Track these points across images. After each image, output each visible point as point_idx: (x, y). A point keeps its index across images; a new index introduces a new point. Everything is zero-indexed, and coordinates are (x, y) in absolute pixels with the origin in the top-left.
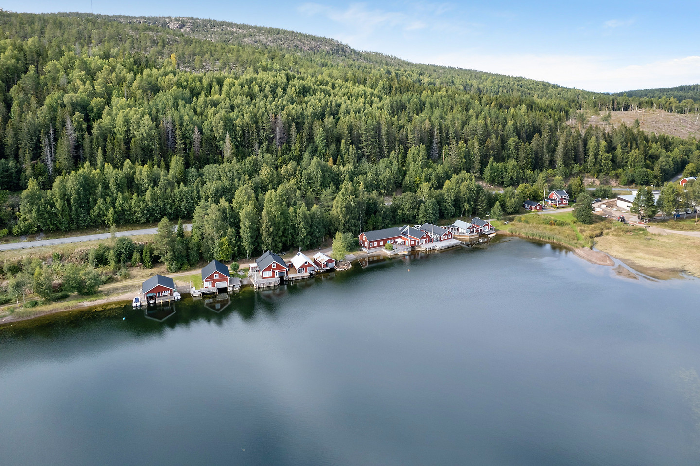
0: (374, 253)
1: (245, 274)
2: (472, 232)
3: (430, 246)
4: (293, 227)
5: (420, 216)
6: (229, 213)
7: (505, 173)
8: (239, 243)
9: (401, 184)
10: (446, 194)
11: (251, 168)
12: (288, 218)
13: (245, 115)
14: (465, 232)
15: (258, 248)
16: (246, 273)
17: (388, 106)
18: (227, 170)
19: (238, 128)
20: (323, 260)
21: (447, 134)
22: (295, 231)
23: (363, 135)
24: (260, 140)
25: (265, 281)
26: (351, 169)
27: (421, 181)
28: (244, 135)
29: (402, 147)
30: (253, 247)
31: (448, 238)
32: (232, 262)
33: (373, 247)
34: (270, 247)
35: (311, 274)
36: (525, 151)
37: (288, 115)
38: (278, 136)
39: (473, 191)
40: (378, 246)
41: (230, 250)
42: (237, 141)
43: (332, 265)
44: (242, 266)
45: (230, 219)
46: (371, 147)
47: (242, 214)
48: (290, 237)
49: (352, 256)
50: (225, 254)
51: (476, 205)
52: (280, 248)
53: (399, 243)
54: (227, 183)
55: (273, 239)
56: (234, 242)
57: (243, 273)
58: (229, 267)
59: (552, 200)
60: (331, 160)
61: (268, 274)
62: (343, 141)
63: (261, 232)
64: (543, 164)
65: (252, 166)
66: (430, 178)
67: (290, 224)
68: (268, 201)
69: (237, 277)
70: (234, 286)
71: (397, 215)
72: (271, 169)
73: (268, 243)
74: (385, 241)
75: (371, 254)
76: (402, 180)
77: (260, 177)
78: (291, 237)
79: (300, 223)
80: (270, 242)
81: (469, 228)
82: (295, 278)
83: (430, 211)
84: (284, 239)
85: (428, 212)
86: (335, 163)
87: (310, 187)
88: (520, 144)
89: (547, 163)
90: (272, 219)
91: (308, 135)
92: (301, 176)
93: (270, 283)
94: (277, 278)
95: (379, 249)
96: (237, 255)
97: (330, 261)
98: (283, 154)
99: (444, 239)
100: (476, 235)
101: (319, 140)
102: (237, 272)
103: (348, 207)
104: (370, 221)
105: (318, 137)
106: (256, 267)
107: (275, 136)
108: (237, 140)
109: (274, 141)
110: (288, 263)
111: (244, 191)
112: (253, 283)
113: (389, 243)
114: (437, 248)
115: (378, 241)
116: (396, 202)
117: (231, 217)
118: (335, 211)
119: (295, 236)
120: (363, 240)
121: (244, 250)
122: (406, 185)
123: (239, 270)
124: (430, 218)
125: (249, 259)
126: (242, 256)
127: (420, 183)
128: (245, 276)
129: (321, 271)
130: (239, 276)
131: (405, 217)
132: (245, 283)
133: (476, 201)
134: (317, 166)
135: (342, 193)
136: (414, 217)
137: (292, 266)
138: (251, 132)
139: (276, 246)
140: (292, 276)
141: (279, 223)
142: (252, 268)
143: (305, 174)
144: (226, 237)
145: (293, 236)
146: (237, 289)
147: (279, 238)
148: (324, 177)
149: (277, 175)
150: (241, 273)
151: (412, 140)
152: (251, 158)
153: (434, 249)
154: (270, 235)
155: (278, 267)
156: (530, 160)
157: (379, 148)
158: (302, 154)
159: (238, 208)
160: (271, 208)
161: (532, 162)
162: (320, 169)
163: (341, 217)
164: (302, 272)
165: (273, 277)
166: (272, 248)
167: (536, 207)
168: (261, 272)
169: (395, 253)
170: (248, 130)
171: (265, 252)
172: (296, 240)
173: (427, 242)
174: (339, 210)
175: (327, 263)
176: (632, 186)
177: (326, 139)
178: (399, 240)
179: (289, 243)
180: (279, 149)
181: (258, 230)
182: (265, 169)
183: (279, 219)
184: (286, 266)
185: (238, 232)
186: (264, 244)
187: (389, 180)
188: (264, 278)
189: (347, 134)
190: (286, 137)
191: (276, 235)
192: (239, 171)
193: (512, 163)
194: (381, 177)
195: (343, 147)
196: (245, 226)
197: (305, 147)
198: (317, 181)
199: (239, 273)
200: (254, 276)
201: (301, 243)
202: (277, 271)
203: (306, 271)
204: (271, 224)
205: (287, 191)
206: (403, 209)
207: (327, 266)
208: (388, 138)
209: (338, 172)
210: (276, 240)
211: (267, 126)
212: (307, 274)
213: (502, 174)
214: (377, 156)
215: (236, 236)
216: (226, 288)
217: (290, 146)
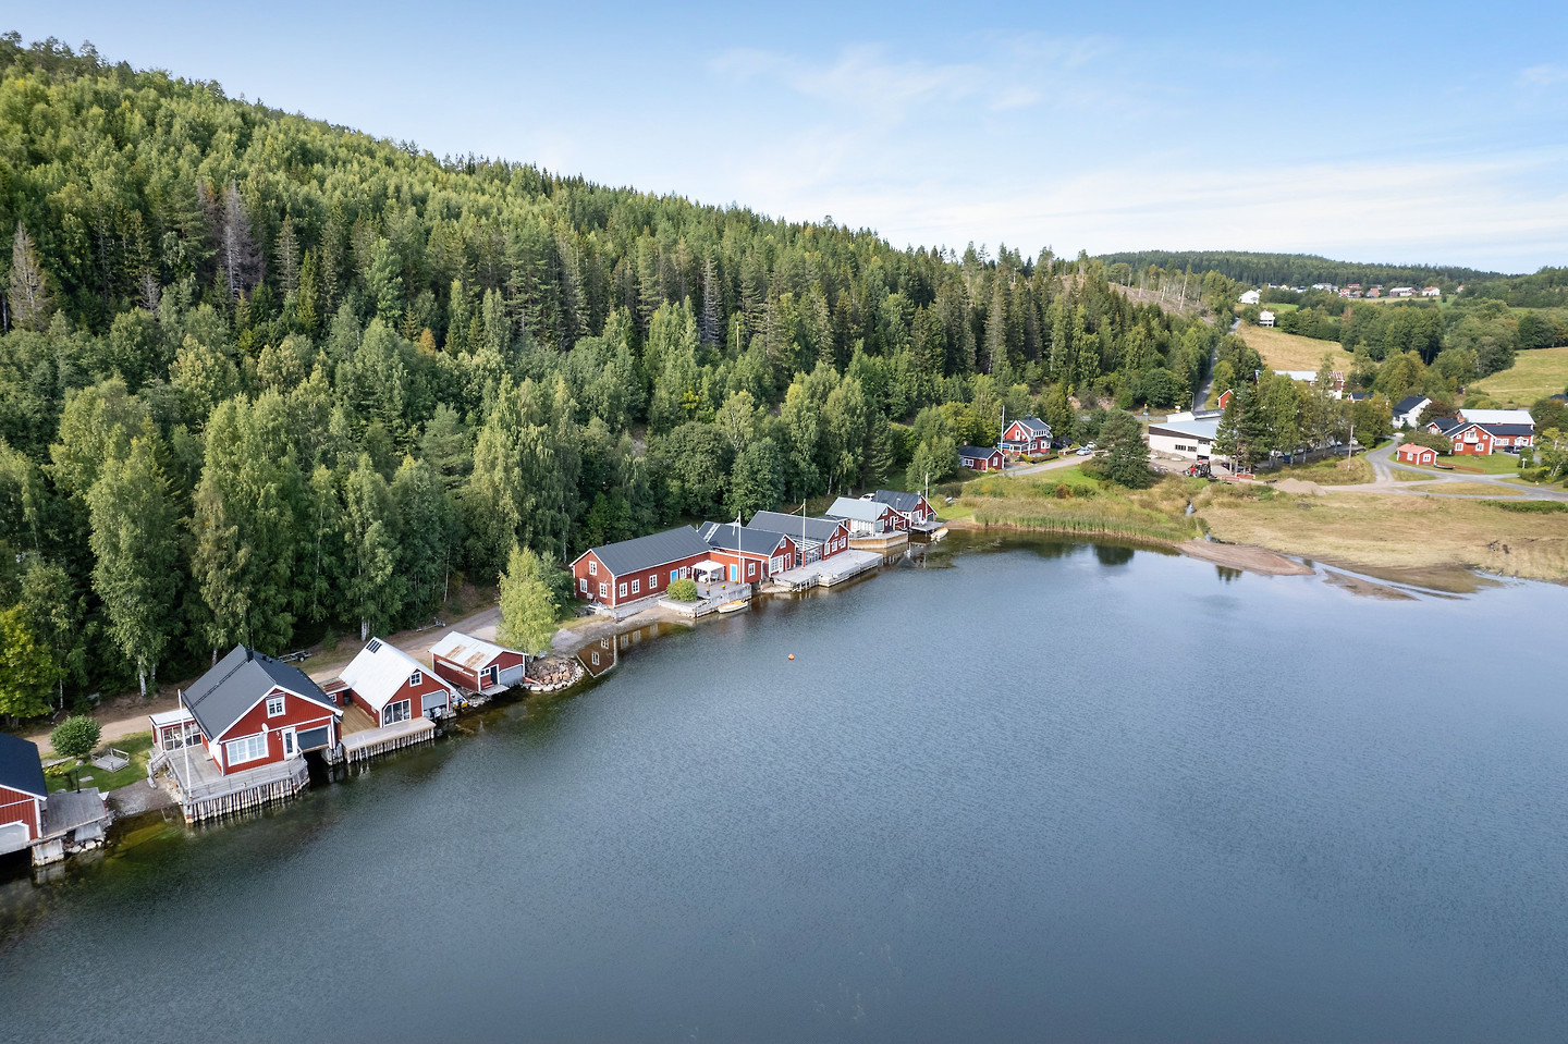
0: (636, 618)
1: (133, 766)
2: (888, 529)
3: (802, 575)
4: (335, 544)
5: (738, 493)
6: (35, 503)
7: (891, 382)
8: (91, 627)
9: (644, 411)
10: (794, 426)
11: (133, 356)
12: (311, 510)
13: (95, 178)
14: (870, 528)
15: (189, 642)
16: (139, 759)
17: (565, 209)
18: (22, 354)
19: (69, 220)
20: (478, 657)
21: (737, 284)
22: (342, 560)
23: (513, 272)
24: (163, 267)
25: (240, 781)
26: (498, 364)
27: (700, 402)
28: (95, 248)
29: (627, 312)
30: (158, 642)
31: (840, 550)
32: (61, 718)
33: (630, 598)
34: (242, 630)
35: (439, 722)
36: (926, 327)
37: (265, 196)
38: (232, 259)
39: (859, 417)
40: (645, 592)
41: (46, 662)
42: (71, 268)
43: (514, 674)
44: (112, 731)
45: (40, 530)
46: (542, 311)
47: (97, 497)
48: (322, 584)
49: (569, 634)
50: (20, 686)
51: (868, 458)
52: (284, 635)
53: (708, 576)
54: (25, 403)
55: (251, 596)
56: (63, 624)
57: (118, 762)
58: (44, 744)
59: (1014, 442)
60: (427, 334)
61: (251, 747)
62: (456, 284)
63: (195, 571)
64: (964, 361)
65: (139, 346)
66: (721, 393)
67: (320, 533)
68: (219, 441)
69: (90, 785)
70: (72, 834)
71: (668, 494)
72: (217, 359)
73: (234, 615)
74: (664, 572)
75: (629, 620)
76: (648, 401)
77: (175, 383)
78: (325, 585)
79: (365, 525)
80: (241, 609)
81: (881, 518)
82: (374, 747)
83: (765, 474)
84: (298, 596)
85: (759, 476)
86: (440, 344)
87: (367, 419)
88: (912, 310)
89: (971, 362)
90: (241, 512)
91: (339, 264)
92: (332, 384)
93: (265, 789)
94: (293, 763)
95: (648, 601)
96: (85, 682)
97: (506, 660)
98: (256, 317)
99: (832, 554)
100: (900, 537)
101: (378, 276)
102: (86, 760)
103: (527, 464)
104: (595, 518)
105: (376, 264)
106: (187, 725)
107: (222, 254)
108: (65, 262)
109: (220, 272)
110: (331, 686)
111: (101, 404)
112: (178, 798)
113: (679, 578)
114: (825, 580)
115: (643, 575)
116: (658, 454)
117: (46, 520)
118: (480, 483)
119: (343, 579)
120: (588, 577)
121: (120, 655)
122: (661, 413)
123: (99, 747)
124: (764, 496)
125: (149, 695)
126: (116, 685)
127: (697, 407)
128: (131, 775)
129: (475, 703)
130: (102, 780)
131: (691, 500)
132: (134, 804)
133: (867, 443)
134: (386, 348)
135: (501, 420)
136: (718, 497)
137: (348, 698)
138: (125, 236)
139: (267, 625)
140: (359, 740)
141: (273, 528)
142: (167, 731)
143: (344, 375)
144: (20, 607)
145: (333, 582)
146: (91, 845)
147: (278, 592)
148: (410, 386)
149: (243, 380)
150: (110, 763)
151: (650, 292)
152: (131, 317)
153: (817, 586)
154: (237, 579)
155: (296, 710)
156: (939, 350)
157: (565, 312)
158: (322, 322)
159: (77, 478)
160: (236, 467)
161: (942, 354)
162: (396, 358)
163: (507, 501)
164: (398, 718)
165: (276, 755)
166: (253, 635)
167: (991, 461)
168: (214, 749)
169: (706, 609)
170: (112, 229)
171: (223, 653)
172: (349, 595)
173: (788, 567)
174: (498, 474)
175: (494, 670)
176: (1140, 411)
177: (402, 274)
178: (707, 566)
179: (317, 612)
180: (242, 301)
181: (182, 562)
182: (191, 356)
183: (274, 511)
184: (327, 700)
185: (82, 579)
186: (213, 620)
187: (615, 397)
188: (229, 770)
189: (466, 267)
190: (262, 265)
191: (265, 579)
192: (83, 362)
193: (903, 358)
194: (590, 390)
195: (457, 302)
196: (115, 548)
197: (332, 297)
198: (391, 400)
199: (99, 763)
200: (181, 765)
201: (372, 607)
202: (290, 730)
203: (416, 714)
204: (241, 534)
205: (291, 414)
206: (682, 478)
207: (495, 682)
208: (586, 284)
209: (457, 373)
210: (266, 601)
211: (185, 219)
212: (424, 723)
213: (886, 384)
214: (559, 336)
215: (76, 597)
216: (26, 854)
217: (279, 296)
